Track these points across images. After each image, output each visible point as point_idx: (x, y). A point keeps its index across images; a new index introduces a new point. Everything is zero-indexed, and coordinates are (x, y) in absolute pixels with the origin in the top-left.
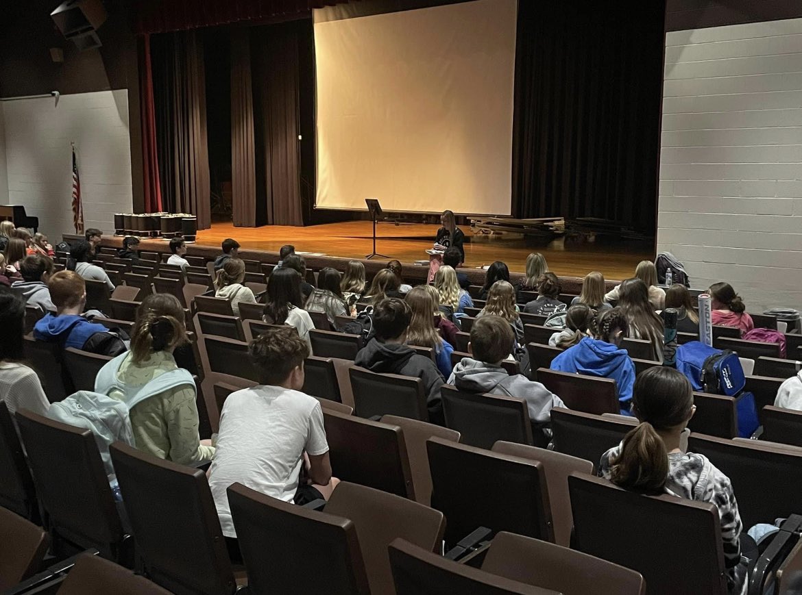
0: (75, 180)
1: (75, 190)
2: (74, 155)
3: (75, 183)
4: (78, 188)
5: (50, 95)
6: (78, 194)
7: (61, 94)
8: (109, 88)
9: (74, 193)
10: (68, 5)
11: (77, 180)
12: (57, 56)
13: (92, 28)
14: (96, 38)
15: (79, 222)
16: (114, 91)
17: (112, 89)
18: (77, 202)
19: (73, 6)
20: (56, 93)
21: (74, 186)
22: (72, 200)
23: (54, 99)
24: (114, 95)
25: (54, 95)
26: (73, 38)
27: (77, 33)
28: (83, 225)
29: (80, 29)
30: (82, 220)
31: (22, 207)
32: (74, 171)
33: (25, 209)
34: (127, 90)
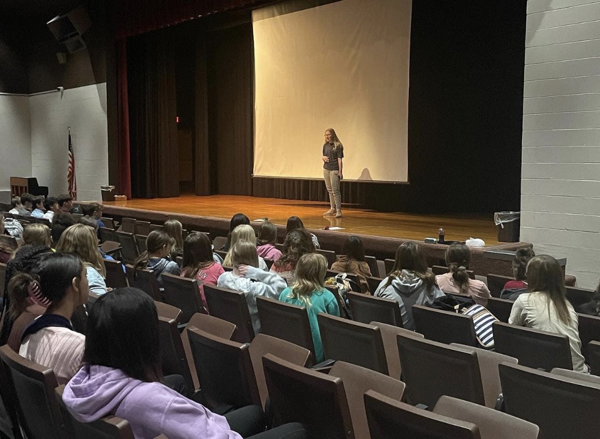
0: (71, 157)
1: (70, 165)
2: (70, 136)
3: (70, 159)
4: (73, 163)
5: (57, 90)
6: (73, 168)
7: (65, 89)
8: (95, 82)
9: (69, 167)
10: (60, 16)
11: (72, 157)
12: (61, 59)
13: (77, 34)
14: (83, 42)
15: (73, 190)
16: (99, 85)
17: (97, 83)
18: (72, 175)
19: (64, 16)
20: (61, 88)
21: (70, 162)
22: (68, 173)
23: (60, 93)
24: (98, 89)
25: (59, 89)
26: (65, 42)
27: (67, 38)
28: (76, 193)
29: (69, 35)
30: (75, 190)
31: (35, 179)
32: (70, 150)
33: (37, 180)
34: (106, 83)
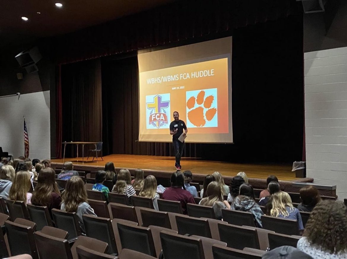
2: (25, 121)
4: (27, 138)
5: (16, 95)
6: (27, 141)
7: (21, 94)
9: (25, 140)
10: (23, 53)
11: (27, 134)
12: (19, 76)
13: (34, 63)
14: (36, 67)
16: (45, 92)
17: (43, 91)
19: (26, 52)
20: (19, 93)
23: (18, 96)
24: (44, 94)
25: (17, 94)
26: (26, 68)
27: (27, 66)
29: (28, 63)
32: (25, 130)
33: (2, 148)
34: (49, 91)
